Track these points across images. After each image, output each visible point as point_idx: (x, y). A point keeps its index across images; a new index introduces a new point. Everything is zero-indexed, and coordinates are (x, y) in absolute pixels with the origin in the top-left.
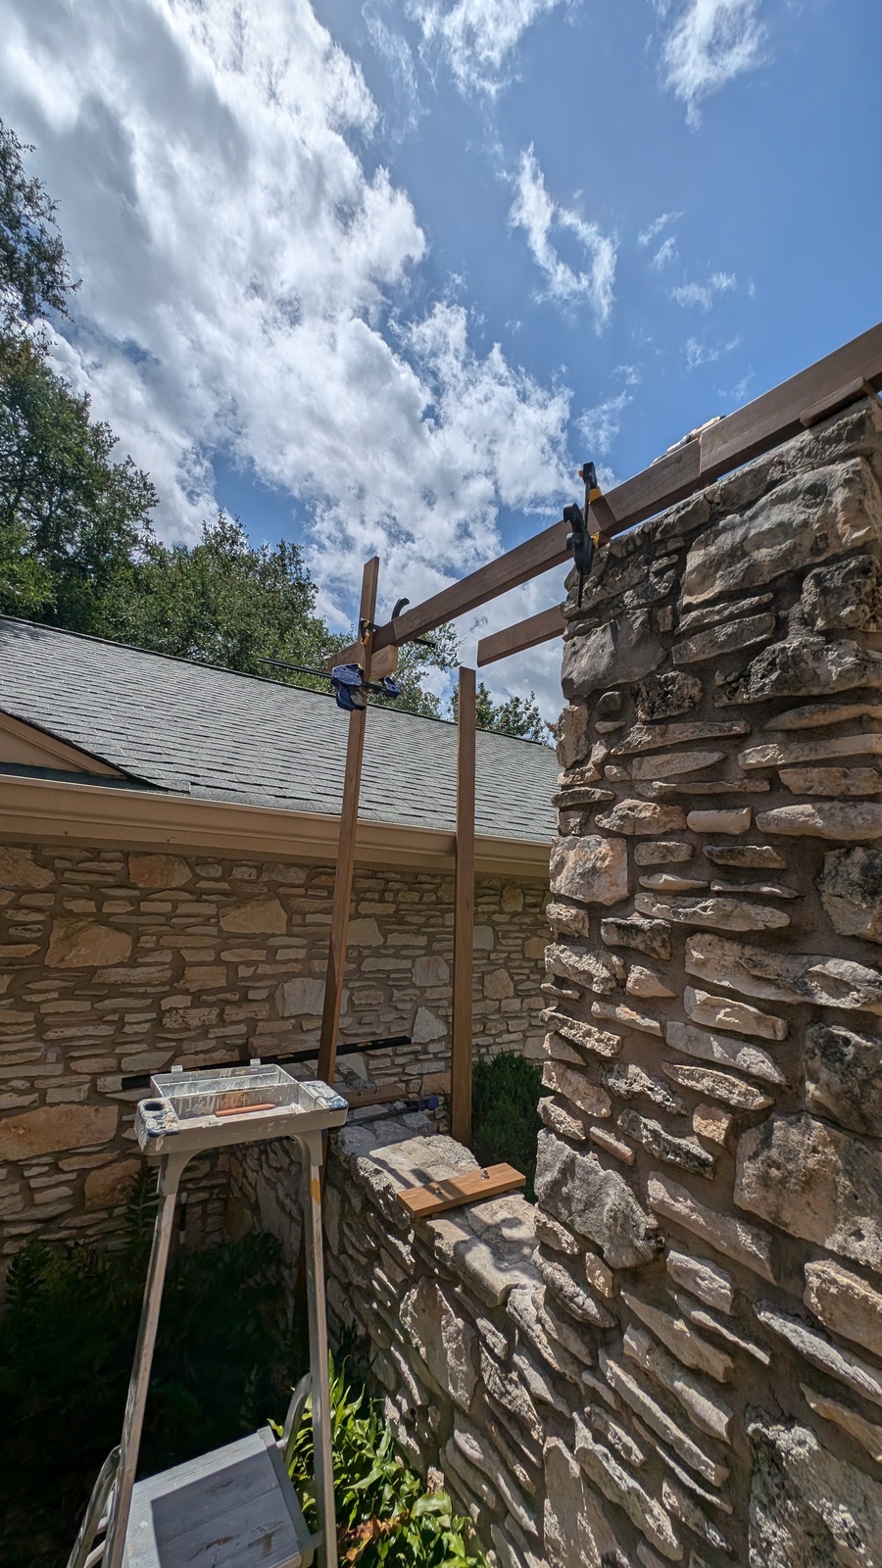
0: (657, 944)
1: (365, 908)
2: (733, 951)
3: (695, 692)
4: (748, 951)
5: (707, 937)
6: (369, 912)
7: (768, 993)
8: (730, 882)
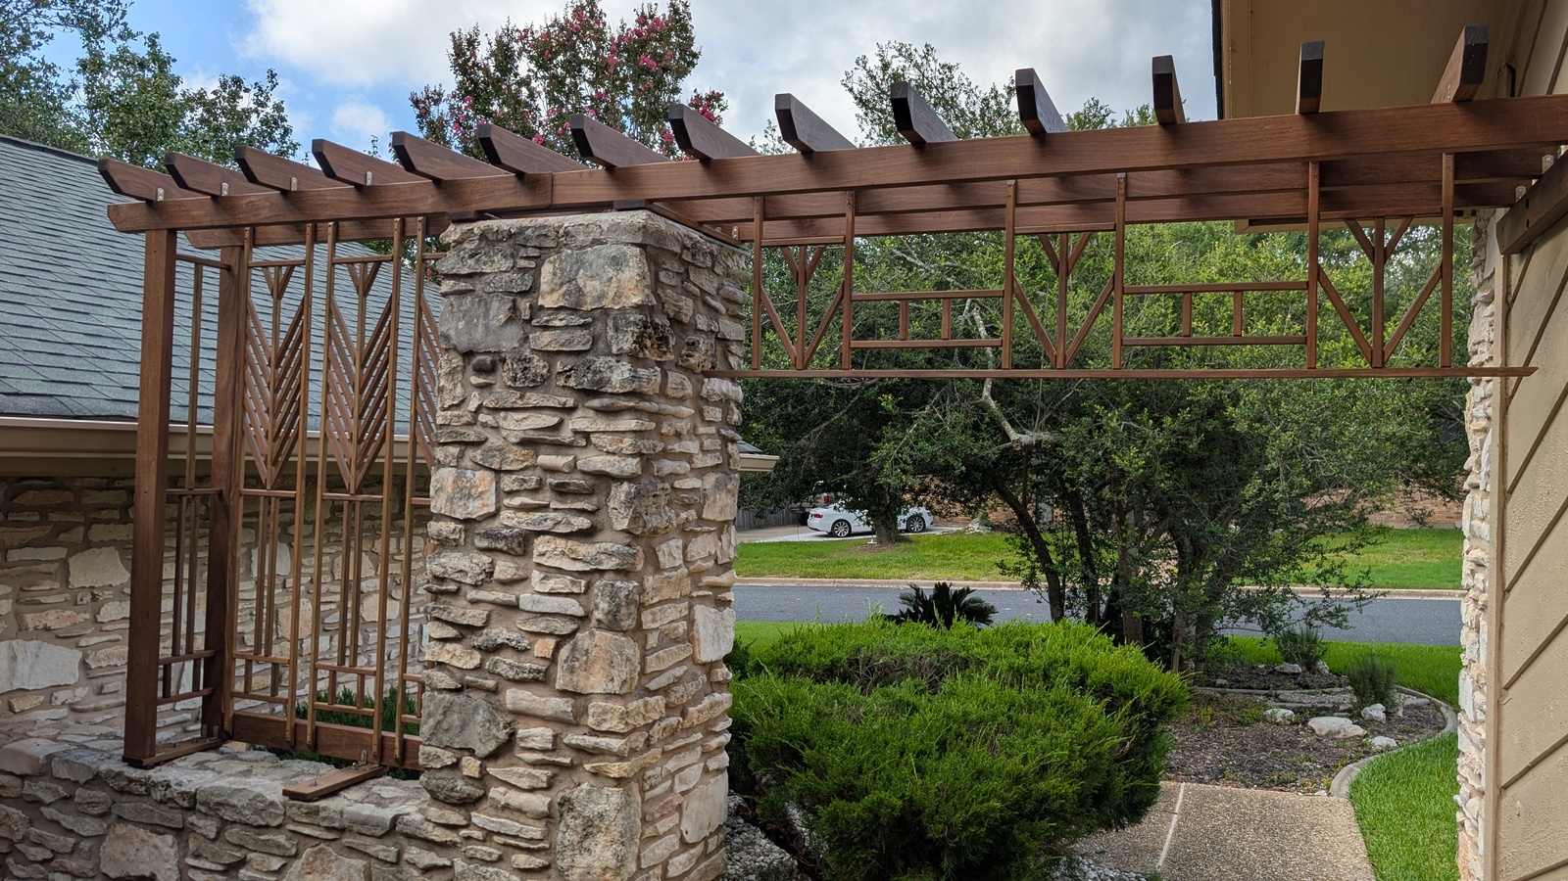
0: (514, 546)
1: (98, 532)
2: (561, 543)
3: (545, 371)
4: (570, 543)
5: (547, 537)
6: (105, 538)
7: (579, 567)
8: (561, 502)
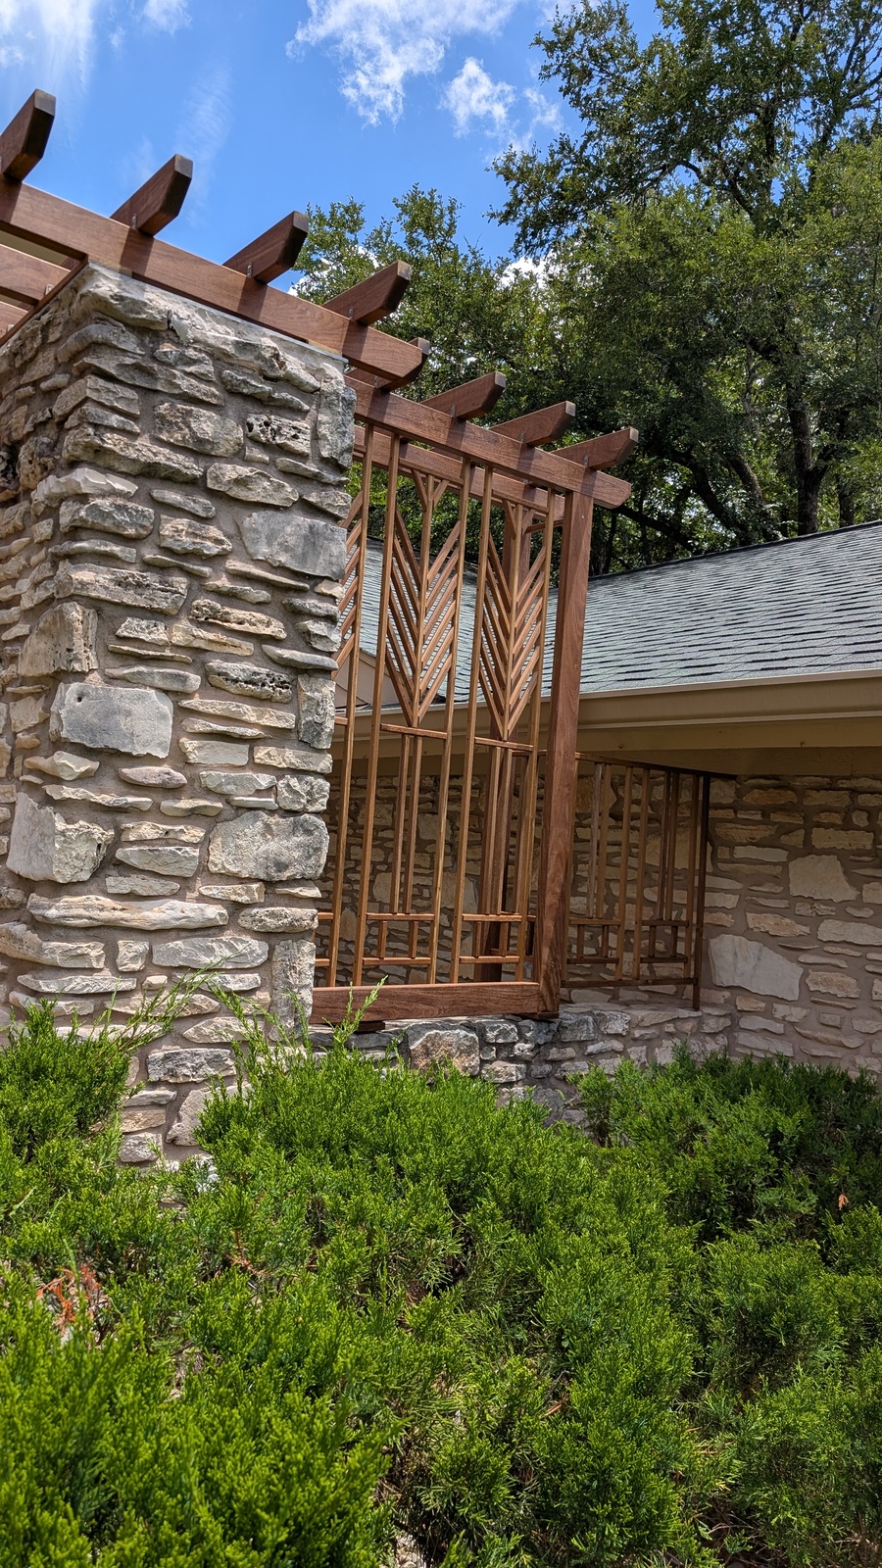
1: (821, 838)
6: (826, 845)
